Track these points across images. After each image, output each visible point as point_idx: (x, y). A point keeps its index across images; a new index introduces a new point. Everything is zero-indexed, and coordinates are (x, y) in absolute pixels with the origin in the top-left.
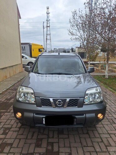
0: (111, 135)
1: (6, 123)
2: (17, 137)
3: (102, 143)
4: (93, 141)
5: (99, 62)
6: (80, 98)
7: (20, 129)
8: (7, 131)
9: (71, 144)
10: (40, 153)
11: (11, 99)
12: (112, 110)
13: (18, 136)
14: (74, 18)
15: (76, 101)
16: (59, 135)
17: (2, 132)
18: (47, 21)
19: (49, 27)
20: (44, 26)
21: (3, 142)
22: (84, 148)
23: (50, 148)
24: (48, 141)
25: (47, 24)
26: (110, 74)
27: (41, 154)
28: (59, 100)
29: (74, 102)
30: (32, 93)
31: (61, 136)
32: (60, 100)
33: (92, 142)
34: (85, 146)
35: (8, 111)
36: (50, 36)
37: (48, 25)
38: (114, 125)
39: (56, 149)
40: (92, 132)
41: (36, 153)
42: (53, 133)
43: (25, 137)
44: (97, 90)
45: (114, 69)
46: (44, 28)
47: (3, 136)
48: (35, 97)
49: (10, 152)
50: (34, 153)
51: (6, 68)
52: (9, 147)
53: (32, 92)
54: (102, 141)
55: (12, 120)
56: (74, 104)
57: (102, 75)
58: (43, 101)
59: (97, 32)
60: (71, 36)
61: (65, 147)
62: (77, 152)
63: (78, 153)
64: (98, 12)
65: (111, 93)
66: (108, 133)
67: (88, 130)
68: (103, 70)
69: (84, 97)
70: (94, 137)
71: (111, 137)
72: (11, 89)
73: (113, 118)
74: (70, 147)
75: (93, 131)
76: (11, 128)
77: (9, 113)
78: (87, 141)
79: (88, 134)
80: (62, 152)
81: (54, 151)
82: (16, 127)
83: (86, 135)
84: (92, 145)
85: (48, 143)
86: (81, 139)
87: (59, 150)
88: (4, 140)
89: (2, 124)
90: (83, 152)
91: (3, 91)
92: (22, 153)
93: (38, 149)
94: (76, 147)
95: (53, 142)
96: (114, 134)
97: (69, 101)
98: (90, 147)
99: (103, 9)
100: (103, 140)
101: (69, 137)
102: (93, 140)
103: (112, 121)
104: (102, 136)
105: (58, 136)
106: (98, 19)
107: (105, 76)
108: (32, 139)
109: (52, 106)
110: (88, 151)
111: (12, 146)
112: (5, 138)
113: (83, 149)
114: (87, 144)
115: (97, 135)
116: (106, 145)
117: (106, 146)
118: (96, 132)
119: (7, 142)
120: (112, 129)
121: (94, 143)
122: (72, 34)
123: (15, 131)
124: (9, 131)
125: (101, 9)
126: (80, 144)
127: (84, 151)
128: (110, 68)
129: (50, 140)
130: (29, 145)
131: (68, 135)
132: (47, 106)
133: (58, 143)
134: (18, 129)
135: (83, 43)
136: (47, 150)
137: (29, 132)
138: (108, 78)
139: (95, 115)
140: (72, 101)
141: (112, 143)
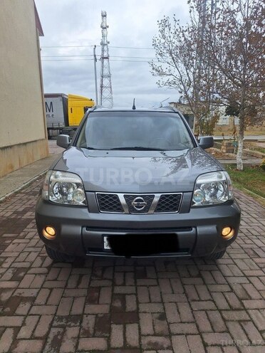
0: (249, 278)
1: (18, 260)
2: (44, 286)
3: (232, 294)
4: (211, 290)
5: (221, 138)
6: (183, 192)
7: (49, 270)
8: (22, 274)
9: (163, 296)
10: (97, 315)
11: (25, 212)
12: (253, 232)
13: (46, 283)
14: (164, 37)
15: (175, 200)
16: (138, 280)
17: (11, 277)
18: (102, 44)
19: (107, 58)
20: (95, 56)
21: (15, 294)
22: (192, 303)
23: (118, 304)
24: (113, 291)
25: (103, 51)
26: (247, 162)
27: (100, 316)
28: (137, 196)
29: (171, 202)
30: (78, 185)
31: (140, 282)
32: (141, 196)
33: (210, 293)
34: (194, 300)
35: (22, 234)
36: (110, 81)
37: (105, 55)
38: (257, 260)
39: (131, 306)
40: (208, 273)
41: (89, 314)
42: (124, 276)
43: (62, 284)
44: (221, 177)
45: (256, 152)
46: (96, 60)
47: (13, 284)
48: (85, 191)
49: (30, 313)
50: (83, 314)
51: (11, 147)
52: (28, 305)
53: (79, 181)
54: (232, 290)
55: (30, 252)
56: (171, 207)
57: (229, 164)
58: (103, 199)
59: (217, 67)
60: (159, 78)
61: (150, 302)
62: (178, 311)
63: (179, 313)
64: (219, 21)
65: (251, 198)
66: (245, 276)
67: (200, 271)
68: (231, 154)
69: (193, 192)
70: (214, 282)
71: (250, 282)
72: (23, 193)
73: (255, 246)
74: (162, 302)
75: (210, 271)
76: (30, 268)
77: (24, 238)
78: (198, 290)
79: (202, 277)
80: (145, 312)
81: (127, 311)
82: (41, 267)
83: (196, 279)
84: (210, 298)
85: (114, 296)
86: (186, 286)
87: (138, 308)
88: (16, 292)
89: (9, 261)
90: (190, 310)
91: (7, 196)
92: (57, 314)
93: (92, 306)
94: (176, 303)
95: (125, 292)
96: (257, 277)
97: (160, 200)
98: (206, 301)
99: (232, 12)
100: (234, 288)
101: (158, 283)
102: (213, 288)
103: (252, 252)
104: (231, 280)
105: (136, 282)
106: (219, 35)
107: (236, 164)
108: (77, 288)
109: (123, 211)
110: (202, 308)
111: (34, 301)
112: (17, 288)
113: (190, 305)
114: (199, 296)
115: (220, 279)
116: (241, 296)
117: (240, 300)
118: (217, 274)
119: (23, 295)
120: (252, 268)
121: (214, 294)
122: (161, 73)
123: (40, 274)
124: (25, 275)
125: (225, 12)
126: (184, 296)
127: (192, 309)
128: (247, 150)
129: (118, 290)
130: (71, 299)
131: (157, 279)
132: (111, 209)
133: (136, 294)
134: (46, 269)
135: (186, 93)
136: (112, 309)
137: (70, 275)
138: (242, 169)
139: (217, 228)
140: (167, 200)
141: (254, 294)
